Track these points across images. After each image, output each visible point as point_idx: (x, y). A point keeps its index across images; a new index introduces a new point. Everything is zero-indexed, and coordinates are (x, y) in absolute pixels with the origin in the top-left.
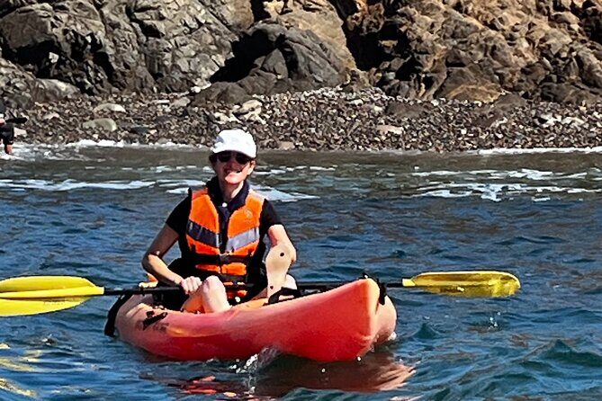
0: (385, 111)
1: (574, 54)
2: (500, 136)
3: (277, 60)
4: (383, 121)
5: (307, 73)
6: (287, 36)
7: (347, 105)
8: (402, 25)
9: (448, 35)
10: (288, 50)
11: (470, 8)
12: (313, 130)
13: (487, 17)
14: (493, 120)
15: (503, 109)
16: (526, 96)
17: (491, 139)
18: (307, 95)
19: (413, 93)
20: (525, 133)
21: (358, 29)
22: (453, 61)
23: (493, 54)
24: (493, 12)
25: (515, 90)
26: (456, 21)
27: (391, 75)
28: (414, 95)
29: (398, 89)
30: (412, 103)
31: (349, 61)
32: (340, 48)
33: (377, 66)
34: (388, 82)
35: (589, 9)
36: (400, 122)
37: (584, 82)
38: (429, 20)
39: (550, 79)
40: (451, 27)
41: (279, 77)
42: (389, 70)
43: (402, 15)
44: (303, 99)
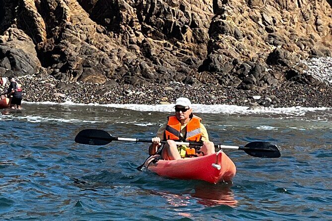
0: (56, 86)
1: (138, 63)
2: (109, 99)
3: (6, 61)
4: (56, 91)
5: (20, 68)
6: (11, 51)
7: (39, 83)
8: (63, 48)
9: (83, 53)
10: (11, 57)
11: (93, 42)
12: (25, 94)
13: (100, 46)
14: (105, 92)
15: (108, 87)
16: (117, 81)
17: (105, 100)
18: (20, 78)
19: (68, 78)
20: (120, 98)
21: (43, 49)
22: (86, 65)
23: (103, 62)
24: (102, 44)
25: (113, 78)
26: (86, 47)
27: (58, 70)
28: (68, 79)
29: (61, 77)
30: (68, 83)
31: (38, 63)
32: (34, 57)
33: (51, 66)
34: (56, 73)
35: (145, 44)
36: (63, 91)
37: (143, 76)
38: (75, 46)
39: (128, 75)
40: (84, 50)
41: (7, 69)
42: (56, 68)
43: (63, 43)
44: (18, 80)
